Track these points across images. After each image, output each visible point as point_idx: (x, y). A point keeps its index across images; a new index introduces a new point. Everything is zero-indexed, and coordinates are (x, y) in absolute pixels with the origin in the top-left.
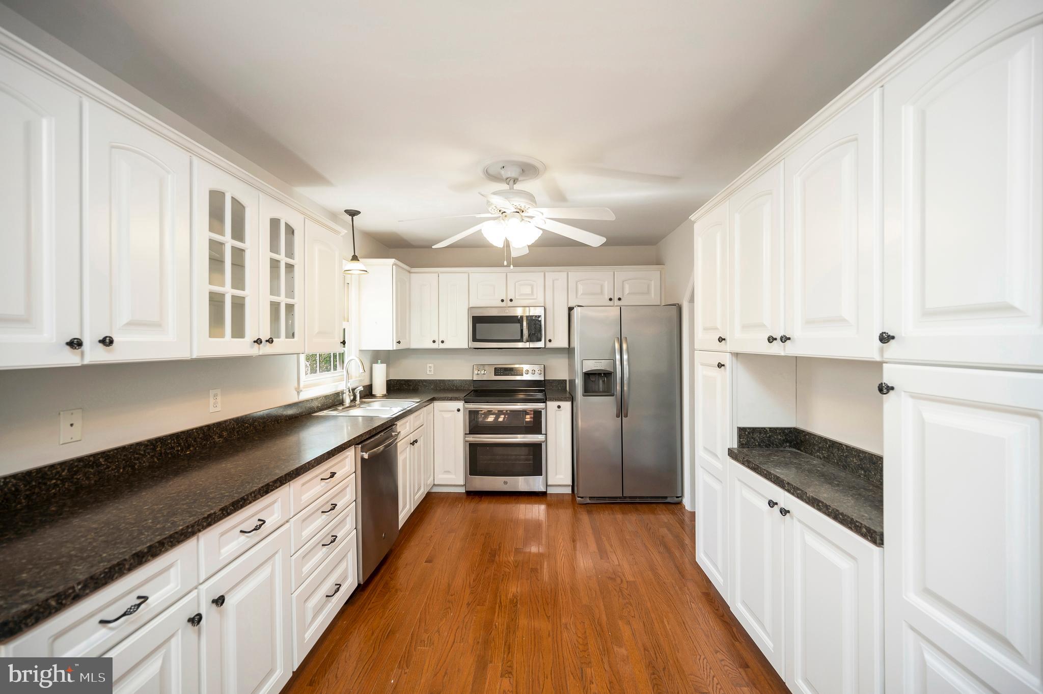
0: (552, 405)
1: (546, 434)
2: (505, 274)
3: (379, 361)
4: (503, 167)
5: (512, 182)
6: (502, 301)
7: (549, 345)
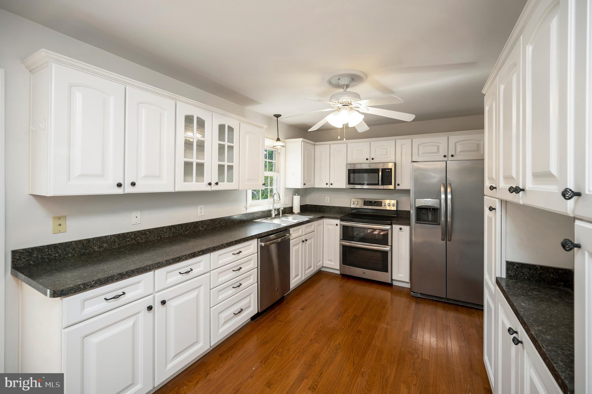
0: (396, 227)
1: (392, 246)
2: (369, 143)
3: (297, 194)
4: (339, 79)
5: (345, 87)
6: (367, 159)
7: (398, 188)
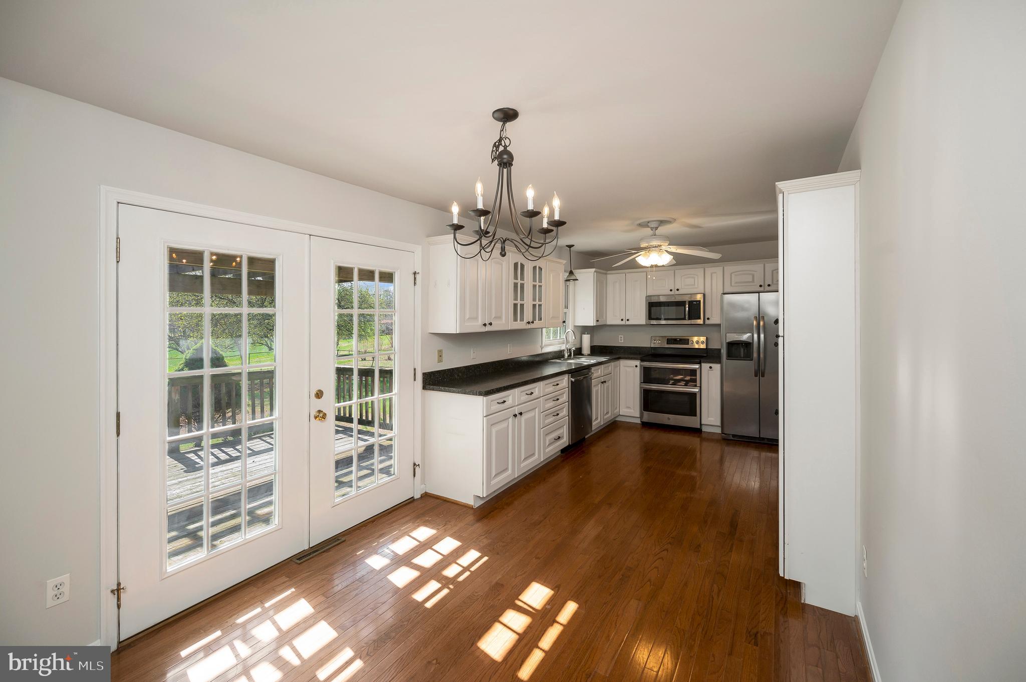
0: (705, 366)
1: (700, 387)
2: (673, 271)
3: (586, 333)
6: (671, 290)
7: (707, 322)
